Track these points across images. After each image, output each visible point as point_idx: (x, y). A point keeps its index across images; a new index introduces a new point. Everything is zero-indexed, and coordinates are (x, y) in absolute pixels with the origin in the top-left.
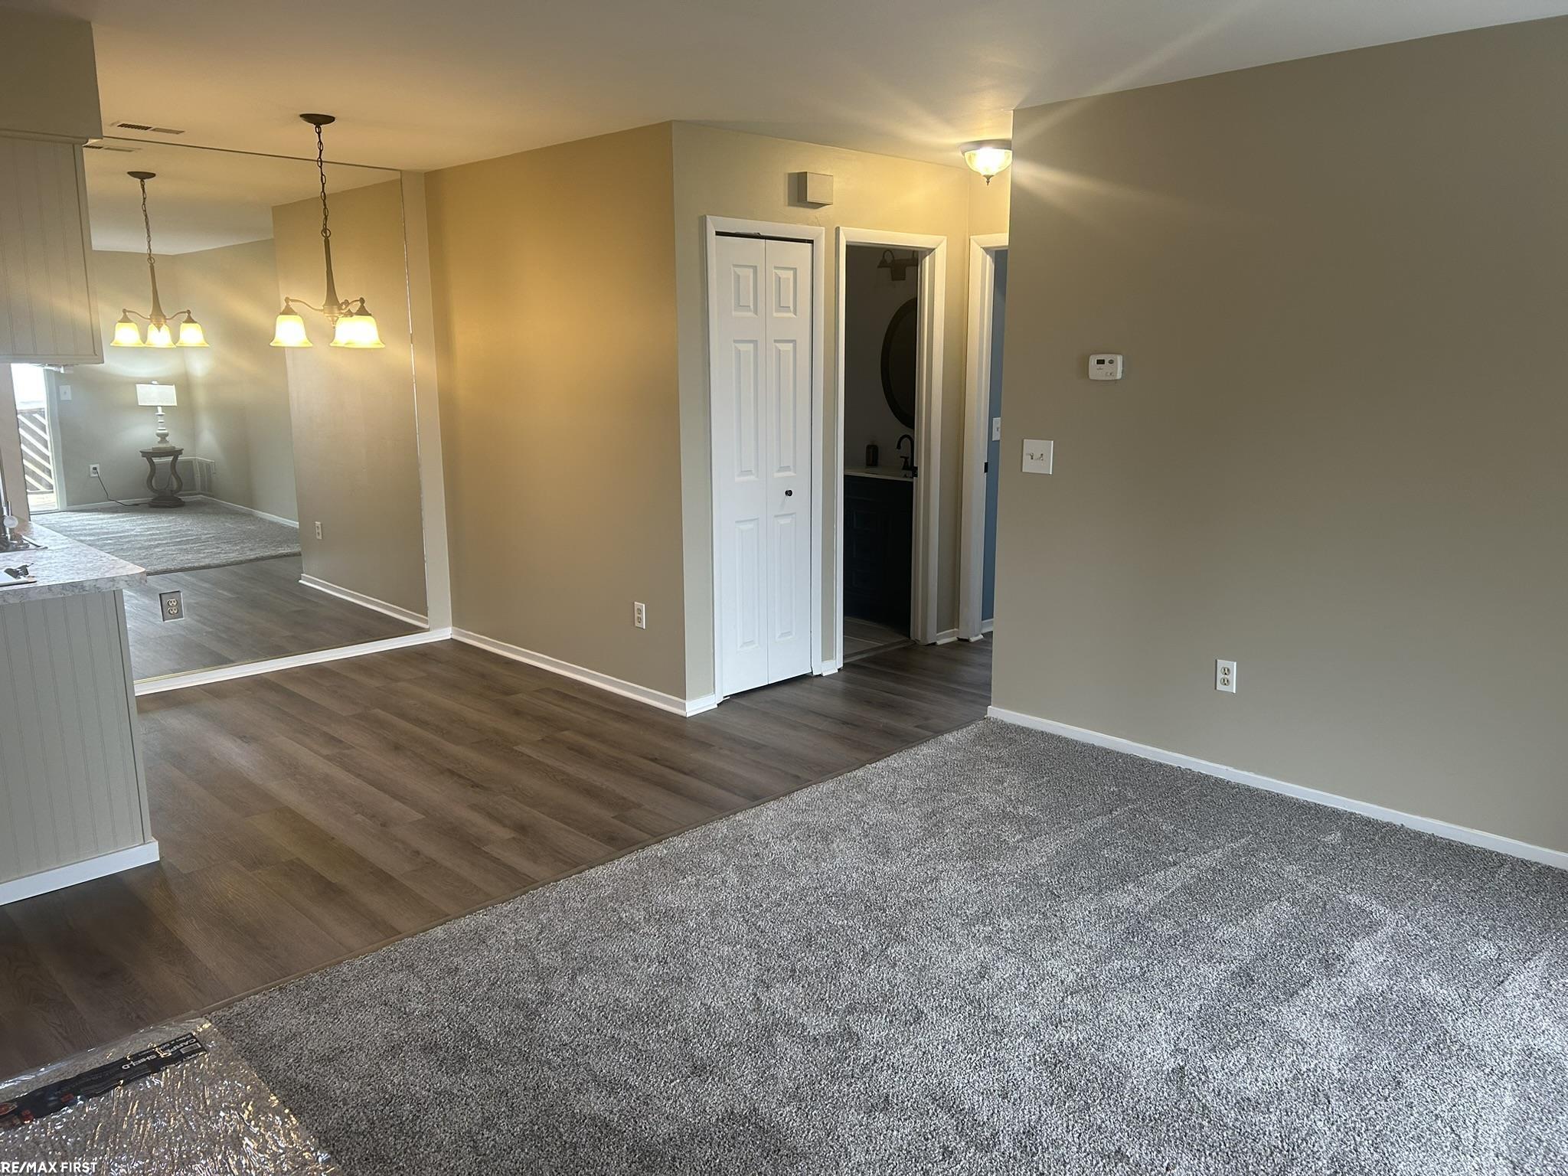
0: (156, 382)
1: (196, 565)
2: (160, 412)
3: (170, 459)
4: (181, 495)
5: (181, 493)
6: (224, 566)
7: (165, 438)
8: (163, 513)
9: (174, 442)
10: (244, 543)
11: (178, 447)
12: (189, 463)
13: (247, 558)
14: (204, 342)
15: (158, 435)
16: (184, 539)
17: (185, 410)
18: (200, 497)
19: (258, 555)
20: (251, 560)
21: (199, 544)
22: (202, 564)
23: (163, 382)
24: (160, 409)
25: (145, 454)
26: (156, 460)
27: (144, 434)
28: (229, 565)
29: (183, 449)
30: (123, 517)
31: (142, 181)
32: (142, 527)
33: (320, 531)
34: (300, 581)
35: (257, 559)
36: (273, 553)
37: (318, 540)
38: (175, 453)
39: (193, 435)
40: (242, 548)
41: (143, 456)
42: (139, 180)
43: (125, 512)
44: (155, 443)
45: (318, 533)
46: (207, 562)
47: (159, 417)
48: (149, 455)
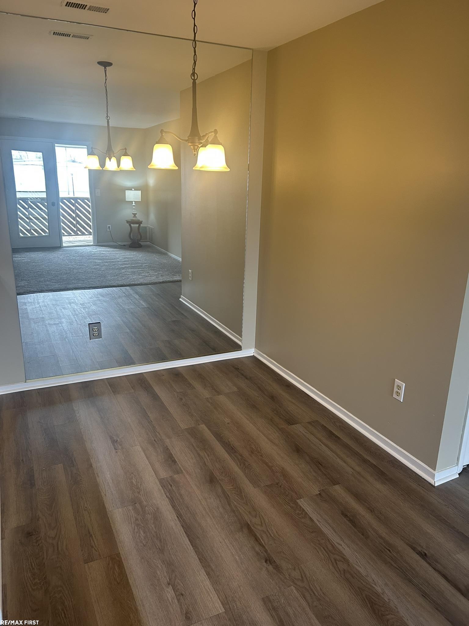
0: (133, 189)
1: (136, 283)
2: (134, 204)
3: (138, 225)
4: (141, 242)
5: (141, 240)
6: (148, 284)
7: (135, 215)
8: (132, 250)
9: (139, 217)
10: (160, 271)
11: (141, 220)
12: (146, 228)
13: (159, 281)
14: (133, 168)
15: (133, 214)
16: (136, 265)
17: (144, 203)
18: (148, 243)
19: (164, 280)
20: (160, 283)
21: (141, 270)
22: (139, 282)
23: (136, 189)
24: (134, 202)
25: (128, 222)
26: (132, 225)
27: (127, 213)
28: (150, 284)
29: (142, 221)
30: (117, 251)
31: (105, 68)
32: (123, 257)
33: (191, 275)
34: (180, 299)
35: (163, 282)
36: (171, 279)
37: (190, 280)
38: (139, 223)
39: (147, 215)
40: (158, 274)
41: (127, 223)
42: (104, 67)
43: (119, 249)
44: (131, 217)
45: (190, 276)
46: (141, 281)
47: (133, 206)
48: (130, 222)
